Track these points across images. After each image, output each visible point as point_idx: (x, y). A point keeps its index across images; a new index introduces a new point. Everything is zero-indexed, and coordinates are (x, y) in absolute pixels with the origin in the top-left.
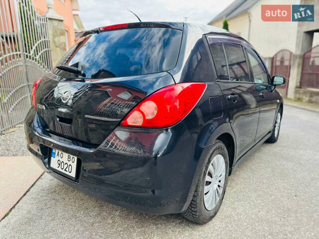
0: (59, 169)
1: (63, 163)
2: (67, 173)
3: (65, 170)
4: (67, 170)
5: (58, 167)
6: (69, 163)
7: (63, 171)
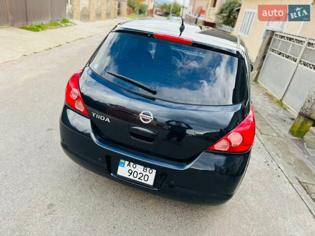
0: (131, 177)
1: (136, 173)
2: (143, 181)
3: (139, 178)
4: (142, 178)
5: (129, 176)
6: (144, 173)
7: (137, 179)
